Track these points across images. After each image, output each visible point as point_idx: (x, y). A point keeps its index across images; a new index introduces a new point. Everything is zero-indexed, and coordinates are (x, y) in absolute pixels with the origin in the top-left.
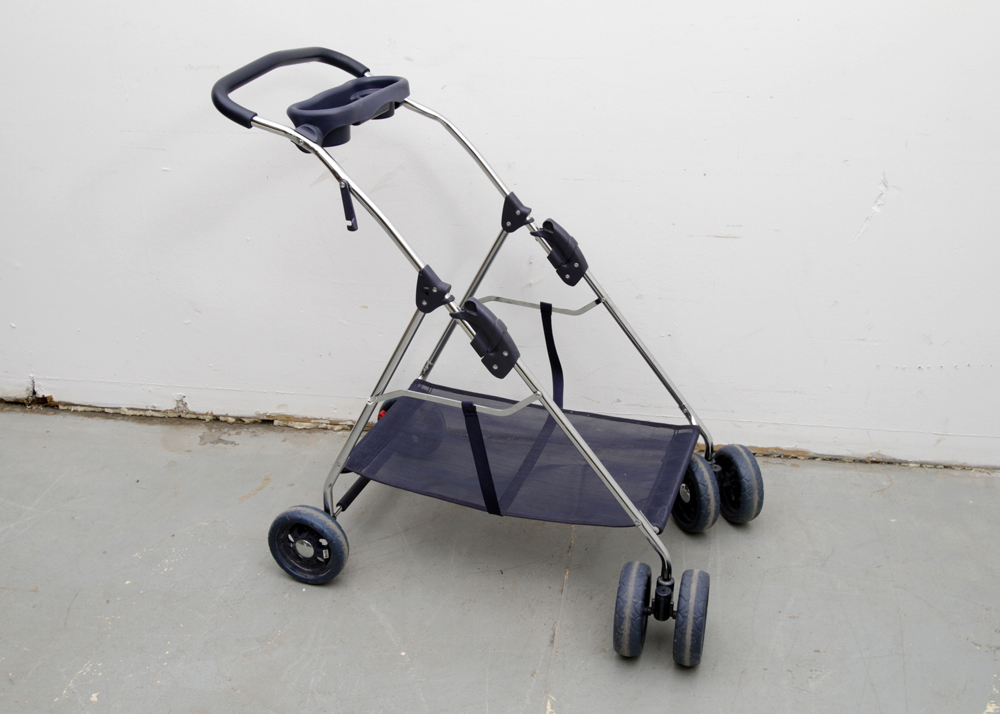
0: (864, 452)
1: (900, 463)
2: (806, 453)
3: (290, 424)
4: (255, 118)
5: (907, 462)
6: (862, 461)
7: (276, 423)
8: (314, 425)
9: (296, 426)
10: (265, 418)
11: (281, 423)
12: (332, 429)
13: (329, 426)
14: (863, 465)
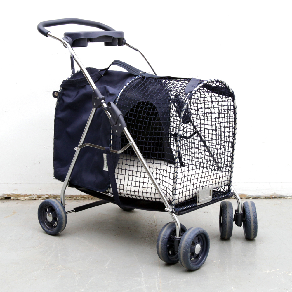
0: (269, 194)
1: (284, 197)
2: (246, 195)
3: (18, 198)
4: (49, 33)
5: (287, 197)
6: (269, 198)
7: (12, 198)
8: (29, 198)
9: (22, 199)
10: (7, 196)
11: (14, 198)
12: (38, 199)
13: (37, 198)
14: (270, 199)
